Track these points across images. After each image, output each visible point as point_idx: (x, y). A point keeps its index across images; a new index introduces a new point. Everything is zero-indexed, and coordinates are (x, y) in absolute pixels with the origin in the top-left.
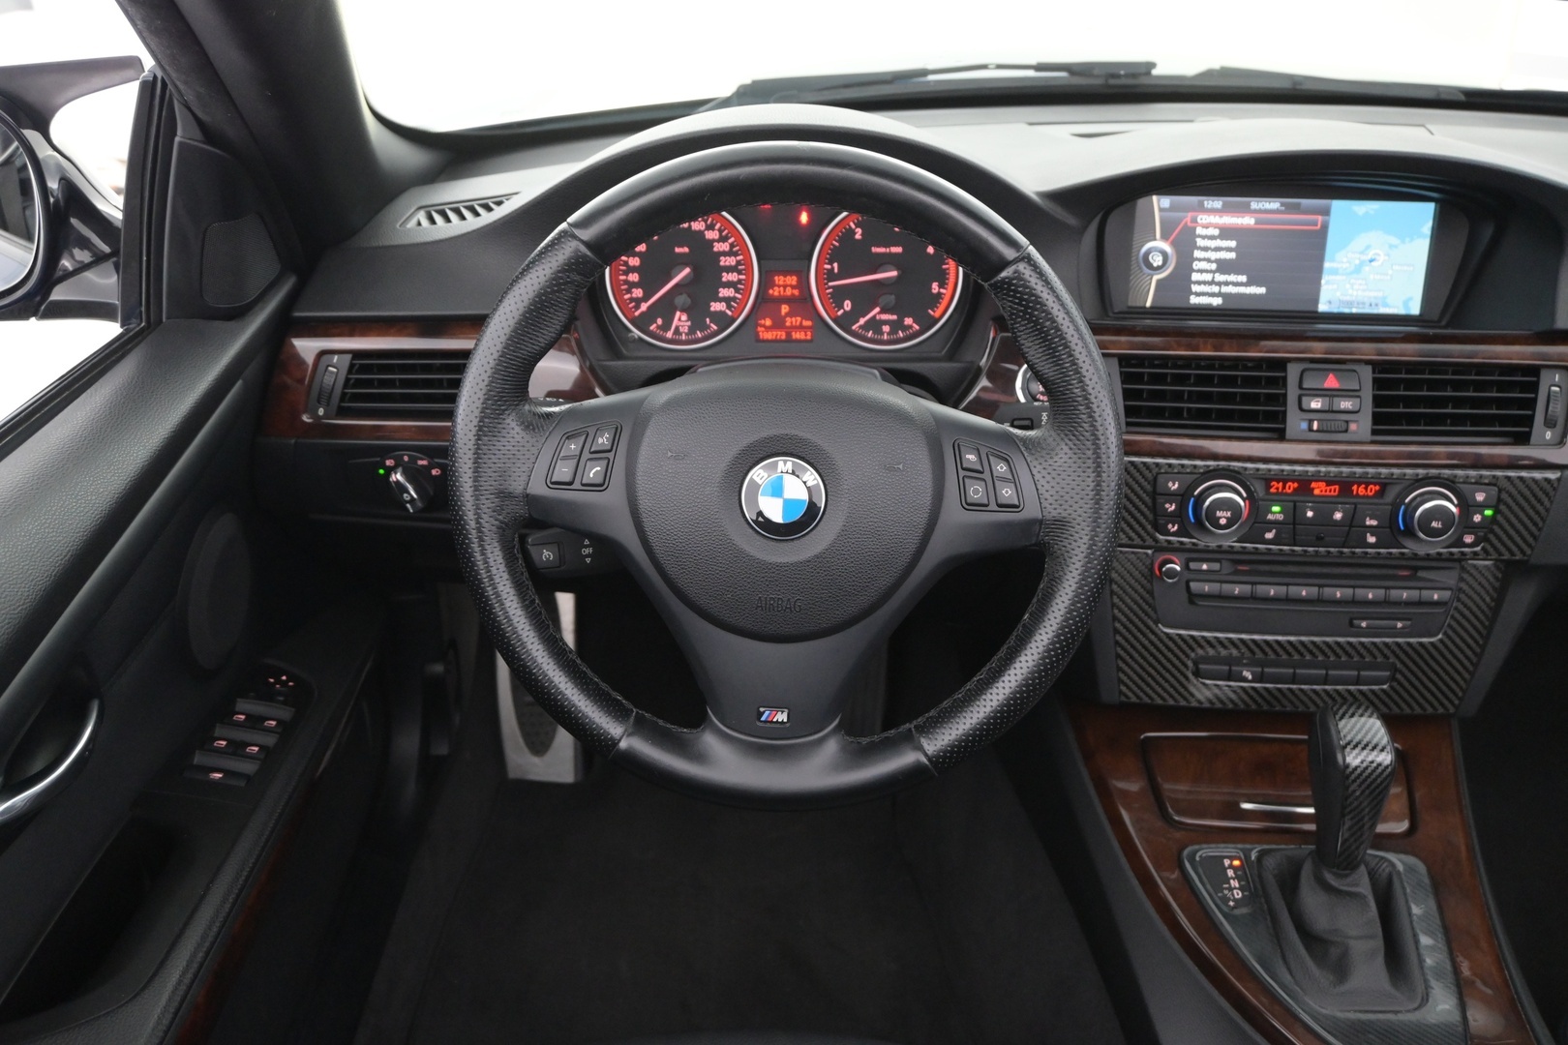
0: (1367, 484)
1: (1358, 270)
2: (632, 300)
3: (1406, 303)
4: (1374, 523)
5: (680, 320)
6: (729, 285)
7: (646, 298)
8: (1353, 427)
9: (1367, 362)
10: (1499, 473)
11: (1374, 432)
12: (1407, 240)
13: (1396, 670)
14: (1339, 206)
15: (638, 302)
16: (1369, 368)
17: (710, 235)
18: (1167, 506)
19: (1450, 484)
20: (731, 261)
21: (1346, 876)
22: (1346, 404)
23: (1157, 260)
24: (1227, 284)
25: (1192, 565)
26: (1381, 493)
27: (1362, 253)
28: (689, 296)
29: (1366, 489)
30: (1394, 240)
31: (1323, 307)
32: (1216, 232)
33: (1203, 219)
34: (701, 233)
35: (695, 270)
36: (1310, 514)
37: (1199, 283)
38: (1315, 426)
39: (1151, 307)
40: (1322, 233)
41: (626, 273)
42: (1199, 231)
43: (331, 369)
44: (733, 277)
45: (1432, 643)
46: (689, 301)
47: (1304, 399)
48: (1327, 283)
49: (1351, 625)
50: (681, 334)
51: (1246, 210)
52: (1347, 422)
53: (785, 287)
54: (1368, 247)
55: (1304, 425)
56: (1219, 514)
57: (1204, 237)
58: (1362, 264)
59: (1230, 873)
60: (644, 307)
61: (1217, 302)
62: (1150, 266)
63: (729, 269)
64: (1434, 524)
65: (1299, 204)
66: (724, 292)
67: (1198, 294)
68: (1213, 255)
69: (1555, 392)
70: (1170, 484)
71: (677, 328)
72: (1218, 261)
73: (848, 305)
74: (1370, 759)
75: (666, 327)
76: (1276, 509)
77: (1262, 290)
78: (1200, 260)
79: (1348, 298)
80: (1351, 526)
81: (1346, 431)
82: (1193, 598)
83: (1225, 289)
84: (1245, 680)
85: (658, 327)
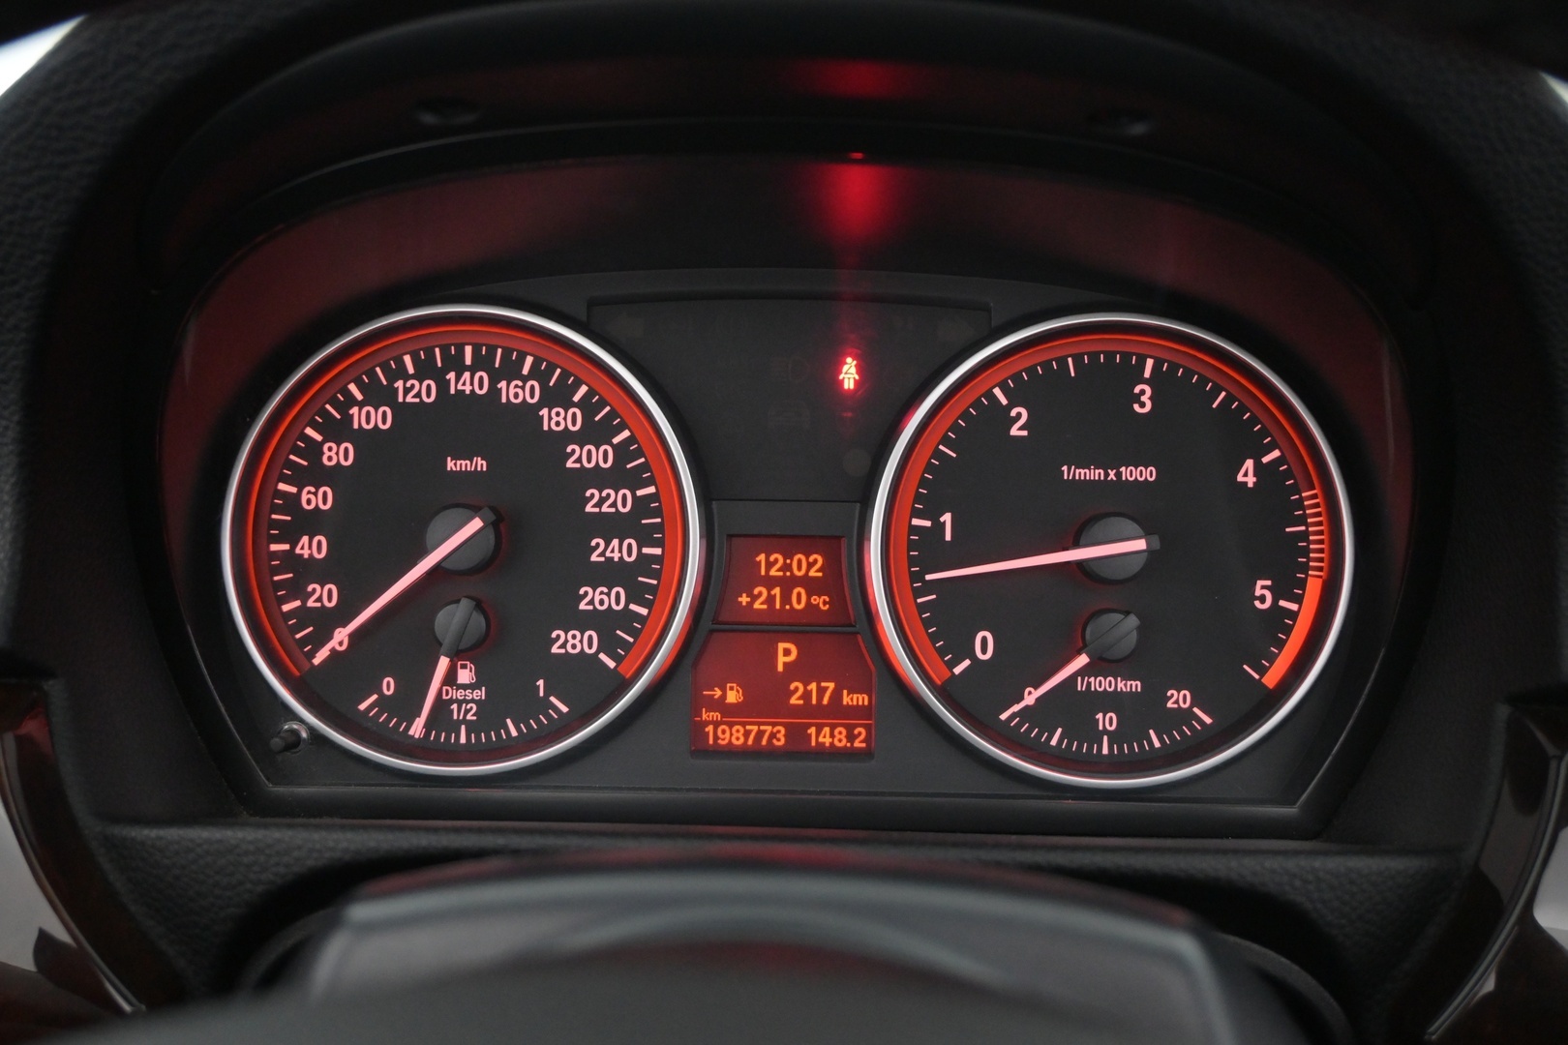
2: (304, 616)
5: (450, 679)
6: (610, 574)
7: (342, 614)
15: (325, 622)
17: (557, 420)
20: (619, 501)
28: (479, 606)
34: (527, 414)
35: (497, 523)
41: (291, 535)
44: (620, 550)
46: (479, 621)
50: (455, 727)
53: (788, 584)
60: (341, 637)
63: (613, 526)
66: (595, 598)
71: (441, 706)
73: (985, 644)
75: (406, 704)
85: (383, 703)
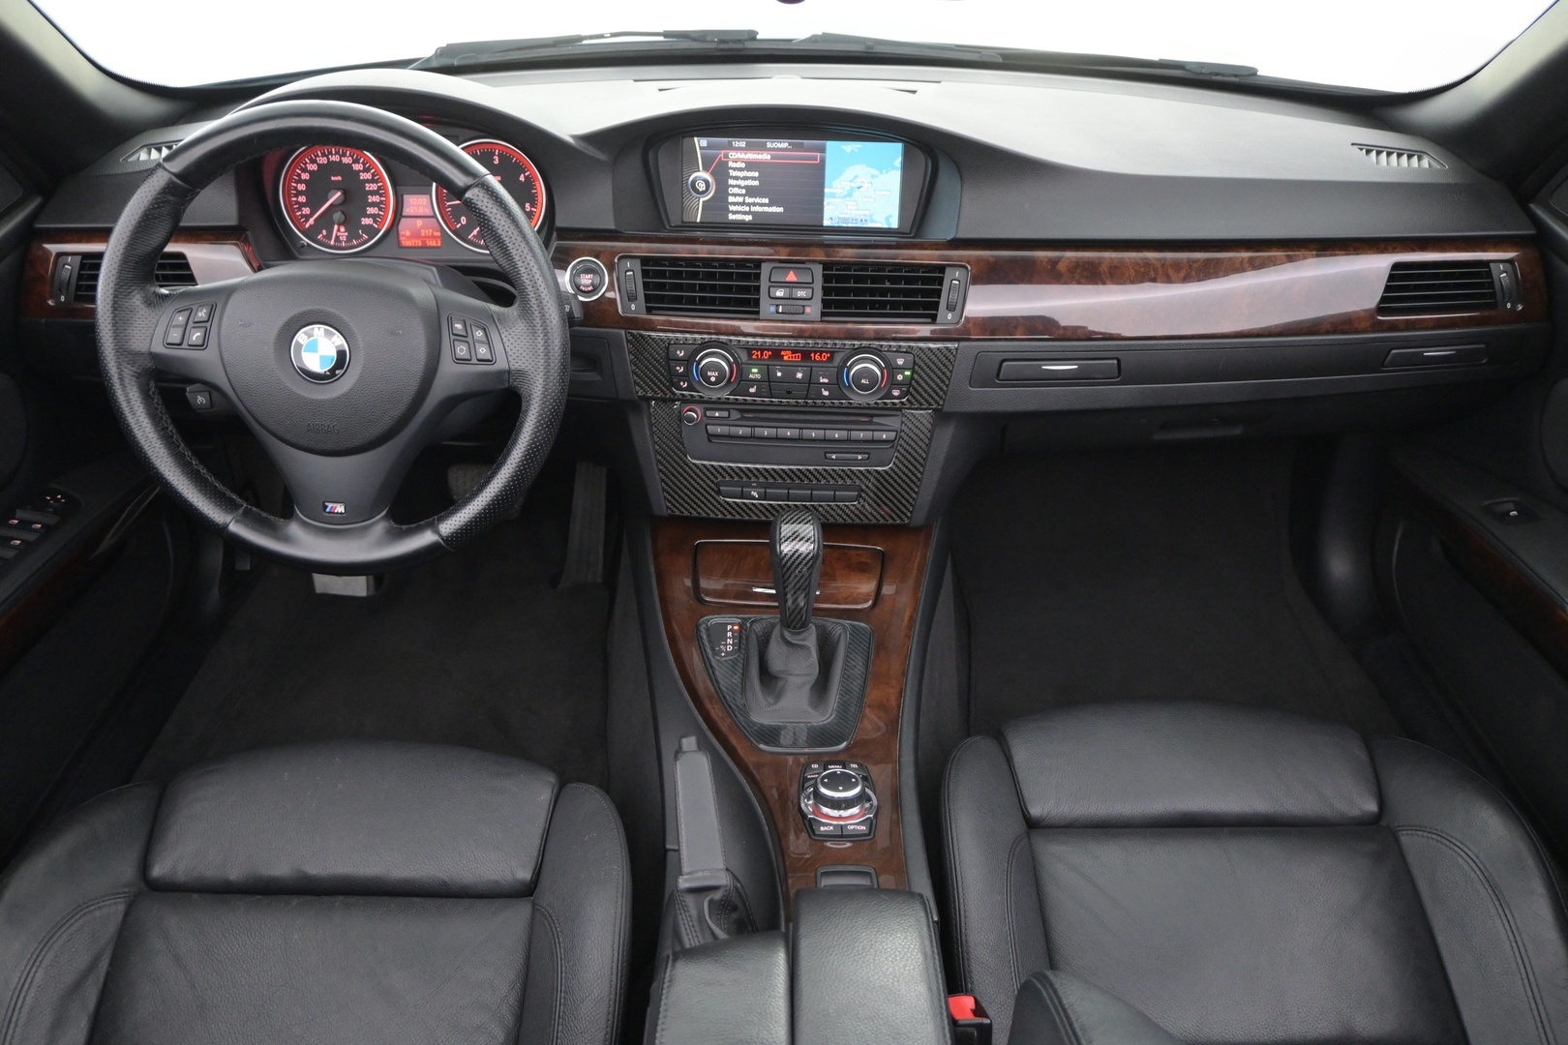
0: (821, 353)
1: (850, 195)
2: (302, 216)
3: (887, 219)
4: (826, 381)
5: (339, 230)
6: (374, 204)
7: (312, 215)
8: (808, 310)
9: (820, 262)
10: (912, 344)
11: (823, 314)
12: (884, 171)
13: (862, 490)
14: (832, 146)
15: (307, 217)
16: (821, 267)
17: (357, 167)
18: (678, 368)
19: (877, 352)
20: (373, 187)
21: (799, 633)
22: (801, 293)
23: (702, 187)
24: (754, 204)
25: (709, 413)
26: (830, 359)
27: (851, 181)
28: (343, 213)
29: (821, 356)
30: (875, 172)
31: (826, 223)
32: (743, 165)
33: (733, 155)
34: (349, 166)
35: (345, 193)
36: (779, 374)
37: (734, 204)
38: (780, 309)
39: (700, 222)
40: (821, 167)
41: (296, 196)
42: (730, 164)
43: (66, 266)
44: (376, 199)
45: (885, 471)
46: (343, 217)
47: (771, 289)
48: (828, 204)
49: (826, 458)
50: (341, 242)
51: (763, 148)
52: (803, 306)
53: (418, 206)
54: (856, 177)
55: (773, 309)
56: (709, 374)
57: (735, 169)
58: (852, 189)
59: (729, 634)
60: (311, 221)
61: (748, 218)
62: (697, 191)
63: (373, 193)
64: (863, 381)
65: (802, 143)
66: (371, 210)
67: (734, 213)
68: (743, 183)
69: (955, 284)
70: (678, 352)
71: (337, 237)
72: (746, 187)
73: (464, 220)
74: (797, 547)
75: (329, 236)
76: (755, 370)
77: (780, 210)
78: (733, 186)
79: (844, 216)
80: (810, 383)
81: (803, 313)
82: (710, 437)
83: (753, 209)
84: (754, 498)
85: (323, 236)
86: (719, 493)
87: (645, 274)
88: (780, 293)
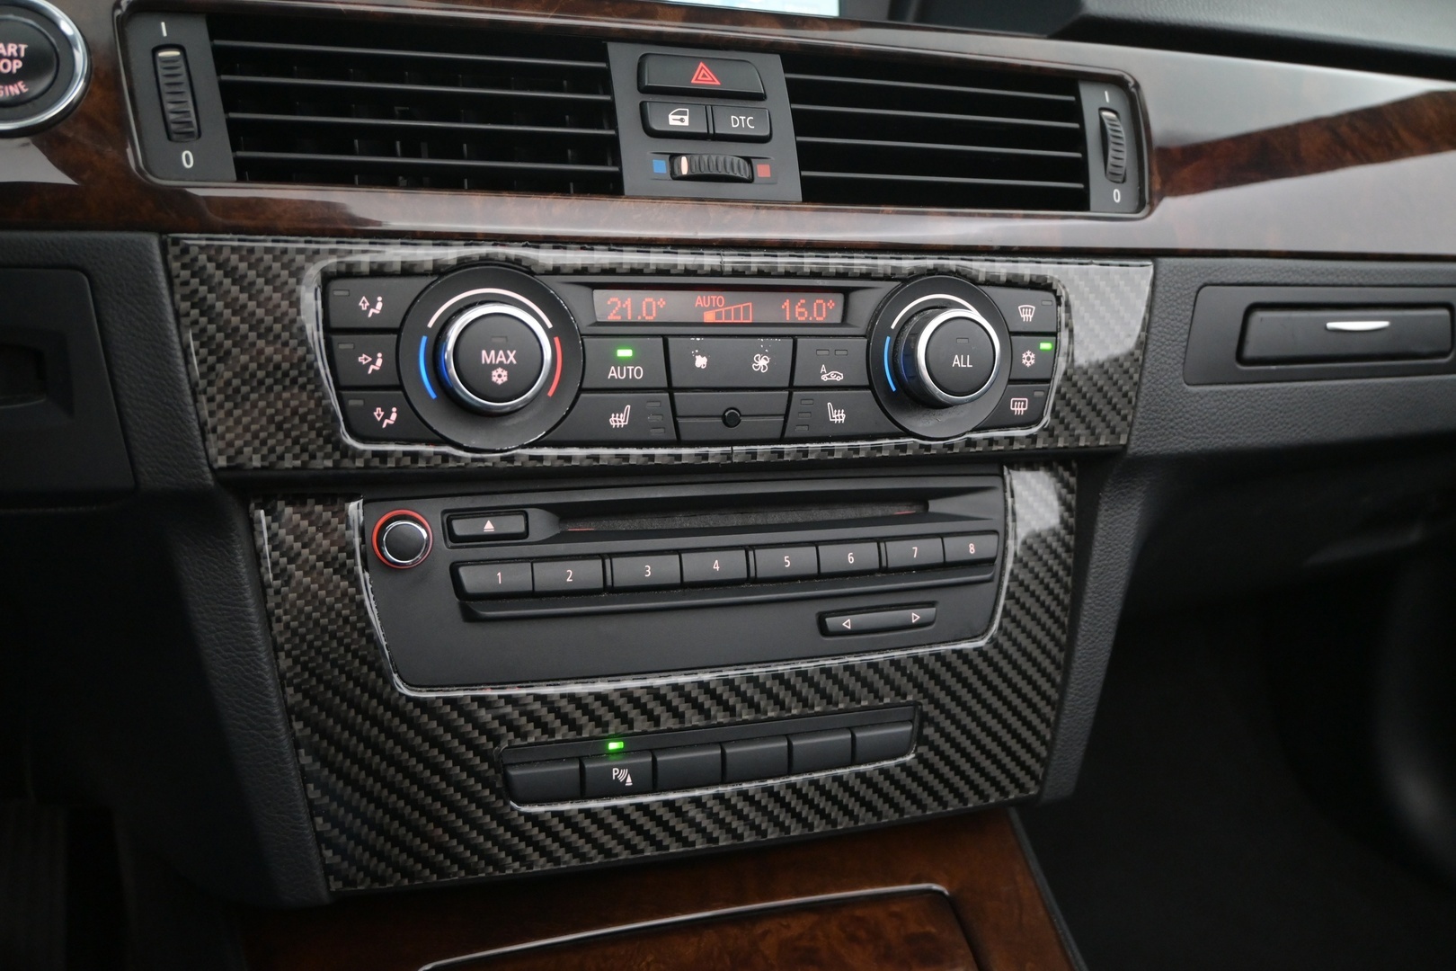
4: (836, 377)
8: (762, 171)
11: (806, 182)
13: (925, 719)
16: (775, 61)
18: (363, 359)
22: (739, 122)
25: (460, 527)
26: (840, 314)
36: (701, 362)
38: (685, 171)
45: (979, 651)
47: (652, 111)
49: (824, 630)
52: (748, 160)
55: (661, 166)
56: (487, 357)
64: (957, 361)
69: (1110, 121)
70: (364, 304)
76: (625, 353)
80: (791, 388)
81: (750, 180)
82: (471, 606)
84: (620, 790)
86: (509, 791)
87: (224, 60)
88: (678, 119)
